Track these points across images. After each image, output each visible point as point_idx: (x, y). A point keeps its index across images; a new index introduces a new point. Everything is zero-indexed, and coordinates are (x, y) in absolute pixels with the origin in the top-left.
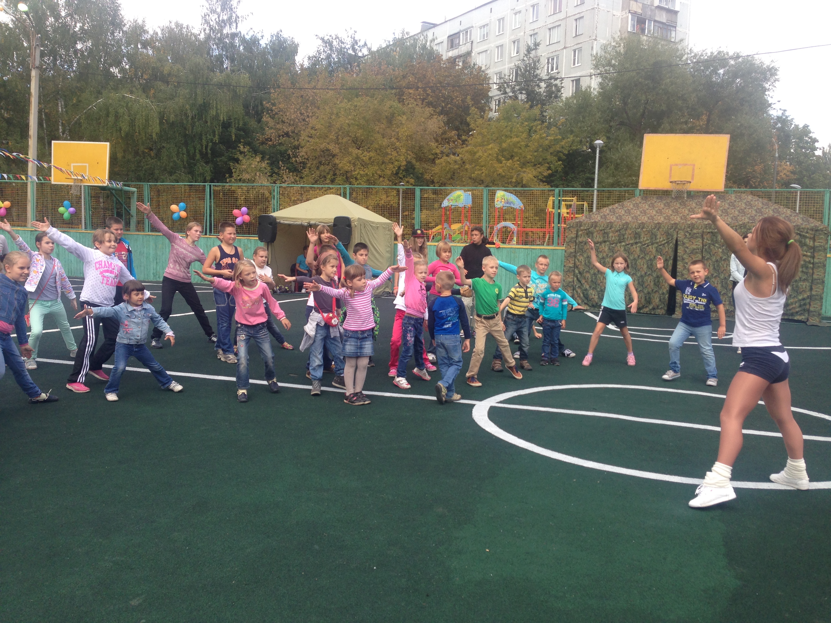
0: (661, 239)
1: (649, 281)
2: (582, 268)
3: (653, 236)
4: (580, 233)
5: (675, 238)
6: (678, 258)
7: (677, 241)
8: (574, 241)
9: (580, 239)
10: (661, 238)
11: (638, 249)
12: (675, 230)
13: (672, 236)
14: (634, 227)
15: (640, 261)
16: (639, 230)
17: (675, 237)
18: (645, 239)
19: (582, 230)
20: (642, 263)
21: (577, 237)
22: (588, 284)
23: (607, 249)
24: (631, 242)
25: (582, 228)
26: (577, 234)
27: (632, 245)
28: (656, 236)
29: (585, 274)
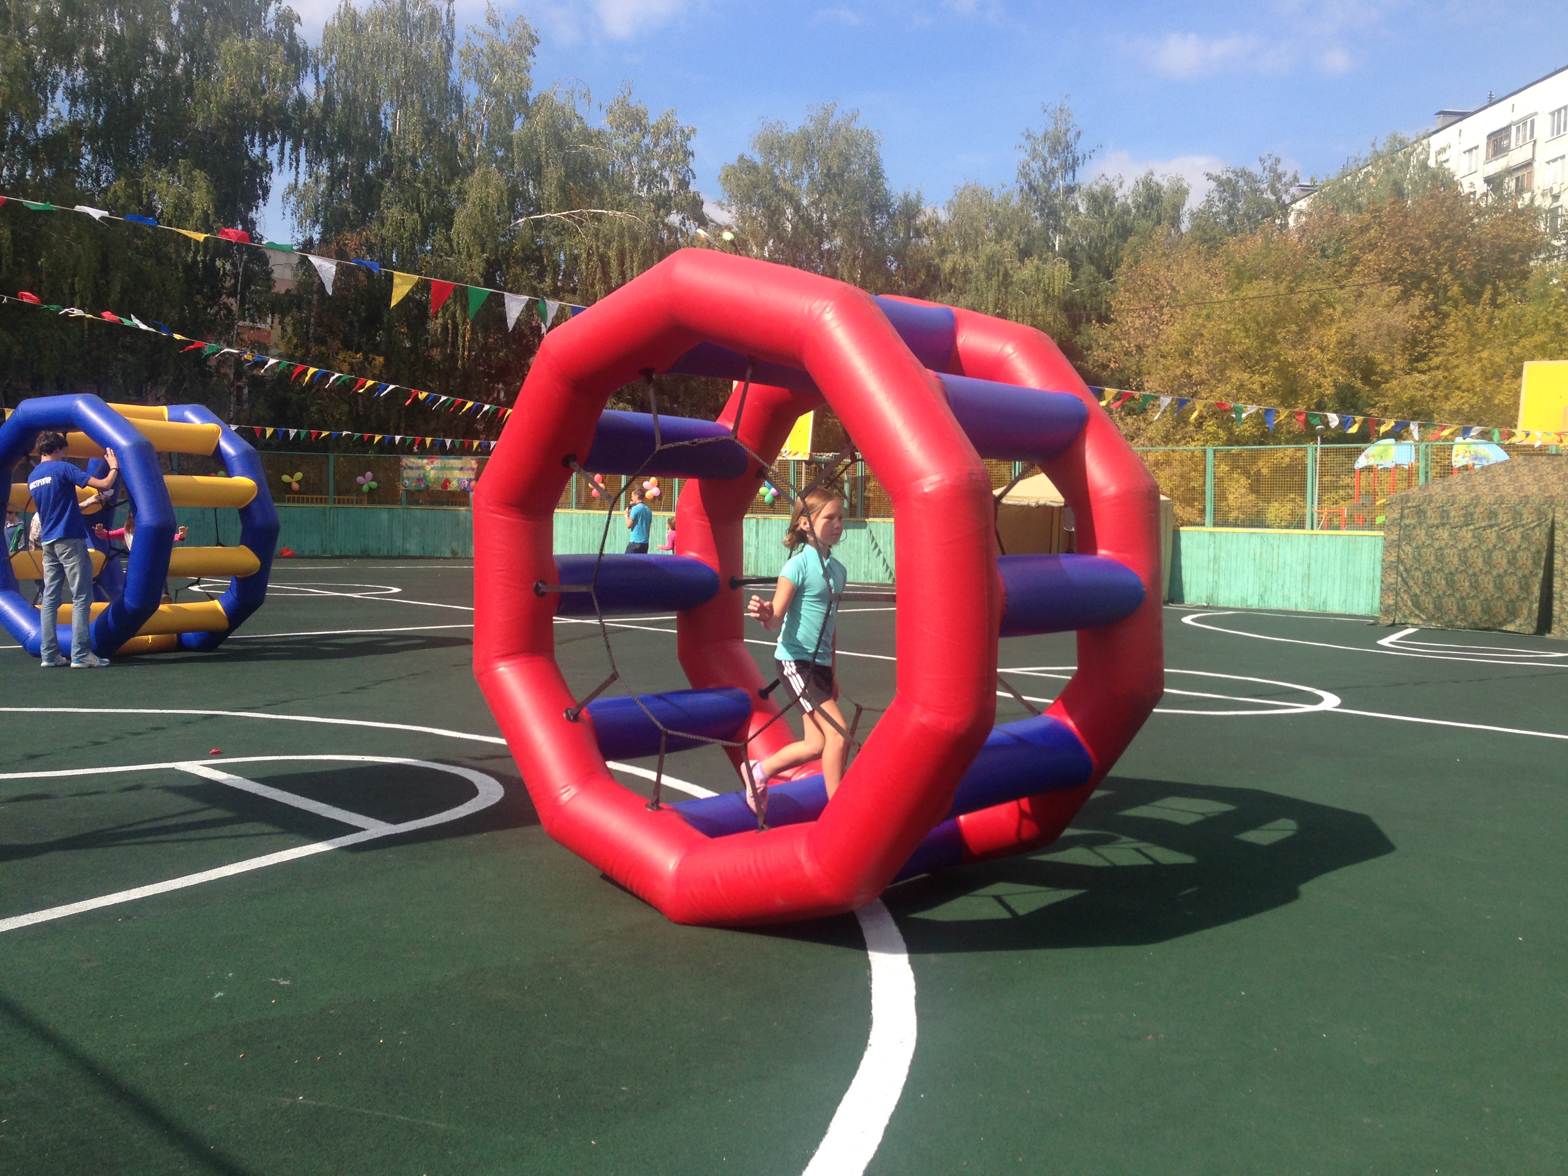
0: (1530, 520)
1: (1511, 584)
2: (1409, 562)
3: (1517, 515)
4: (1406, 511)
5: (1550, 519)
6: (1556, 549)
7: (1553, 523)
8: (1397, 523)
9: (1407, 522)
10: (1528, 517)
11: (1494, 534)
12: (1550, 506)
13: (1546, 515)
14: (1488, 502)
15: (1497, 552)
16: (1496, 506)
17: (1550, 516)
18: (1505, 519)
19: (1409, 508)
20: (1500, 557)
21: (1402, 517)
22: (1418, 587)
23: (1446, 535)
24: (1483, 524)
25: (1409, 504)
26: (1402, 514)
27: (1485, 528)
28: (1521, 515)
29: (1413, 573)
